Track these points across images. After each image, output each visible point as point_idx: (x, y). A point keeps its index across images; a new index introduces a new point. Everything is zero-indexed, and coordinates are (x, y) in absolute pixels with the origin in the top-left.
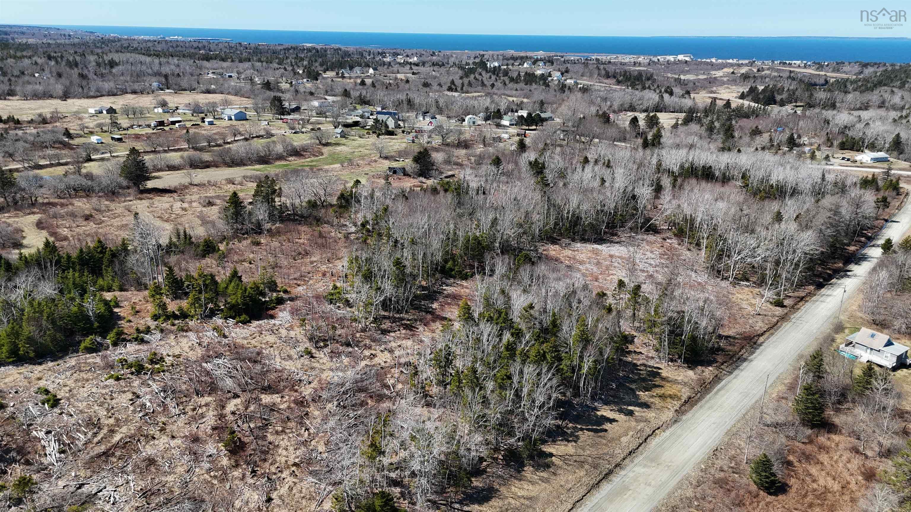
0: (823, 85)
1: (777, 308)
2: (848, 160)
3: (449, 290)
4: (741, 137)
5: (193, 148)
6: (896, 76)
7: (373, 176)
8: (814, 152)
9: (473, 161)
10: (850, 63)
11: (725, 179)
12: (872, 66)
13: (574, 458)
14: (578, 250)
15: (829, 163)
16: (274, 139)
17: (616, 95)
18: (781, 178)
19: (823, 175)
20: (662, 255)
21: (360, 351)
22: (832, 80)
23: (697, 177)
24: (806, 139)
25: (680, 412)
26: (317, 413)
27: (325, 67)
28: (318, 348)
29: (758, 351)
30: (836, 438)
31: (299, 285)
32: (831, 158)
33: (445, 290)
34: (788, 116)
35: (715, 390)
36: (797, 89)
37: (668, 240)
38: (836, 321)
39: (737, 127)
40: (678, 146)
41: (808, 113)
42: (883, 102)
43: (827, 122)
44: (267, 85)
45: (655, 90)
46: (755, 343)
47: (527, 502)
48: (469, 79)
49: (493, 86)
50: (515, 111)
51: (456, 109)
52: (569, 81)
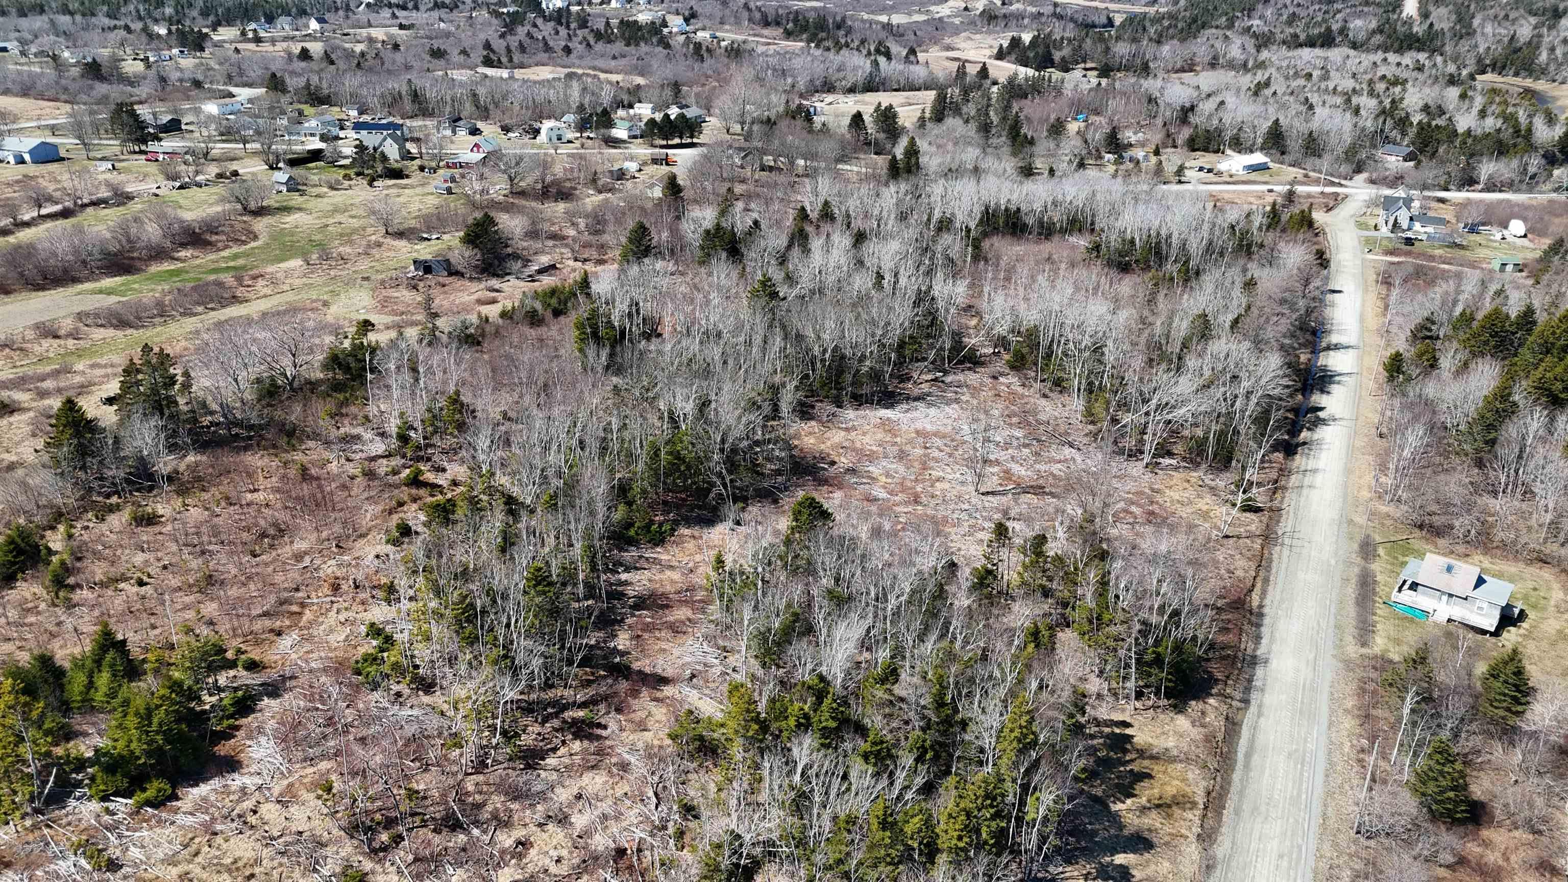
0: (1104, 26)
1: (1249, 515)
3: (637, 582)
7: (383, 282)
9: (582, 226)
11: (1046, 231)
14: (854, 428)
16: (135, 207)
17: (797, 63)
21: (486, 838)
22: (1118, 18)
24: (1129, 133)
25: (1207, 837)
27: (212, 18)
28: (374, 851)
29: (1264, 631)
31: (279, 634)
32: (1184, 170)
33: (626, 583)
35: (1240, 756)
37: (1001, 379)
39: (1025, 119)
40: (955, 172)
42: (1215, 58)
43: (1154, 100)
44: (94, 70)
45: (858, 49)
46: (1251, 612)
48: (517, 38)
49: (568, 50)
50: (631, 106)
51: (516, 107)
52: (701, 35)
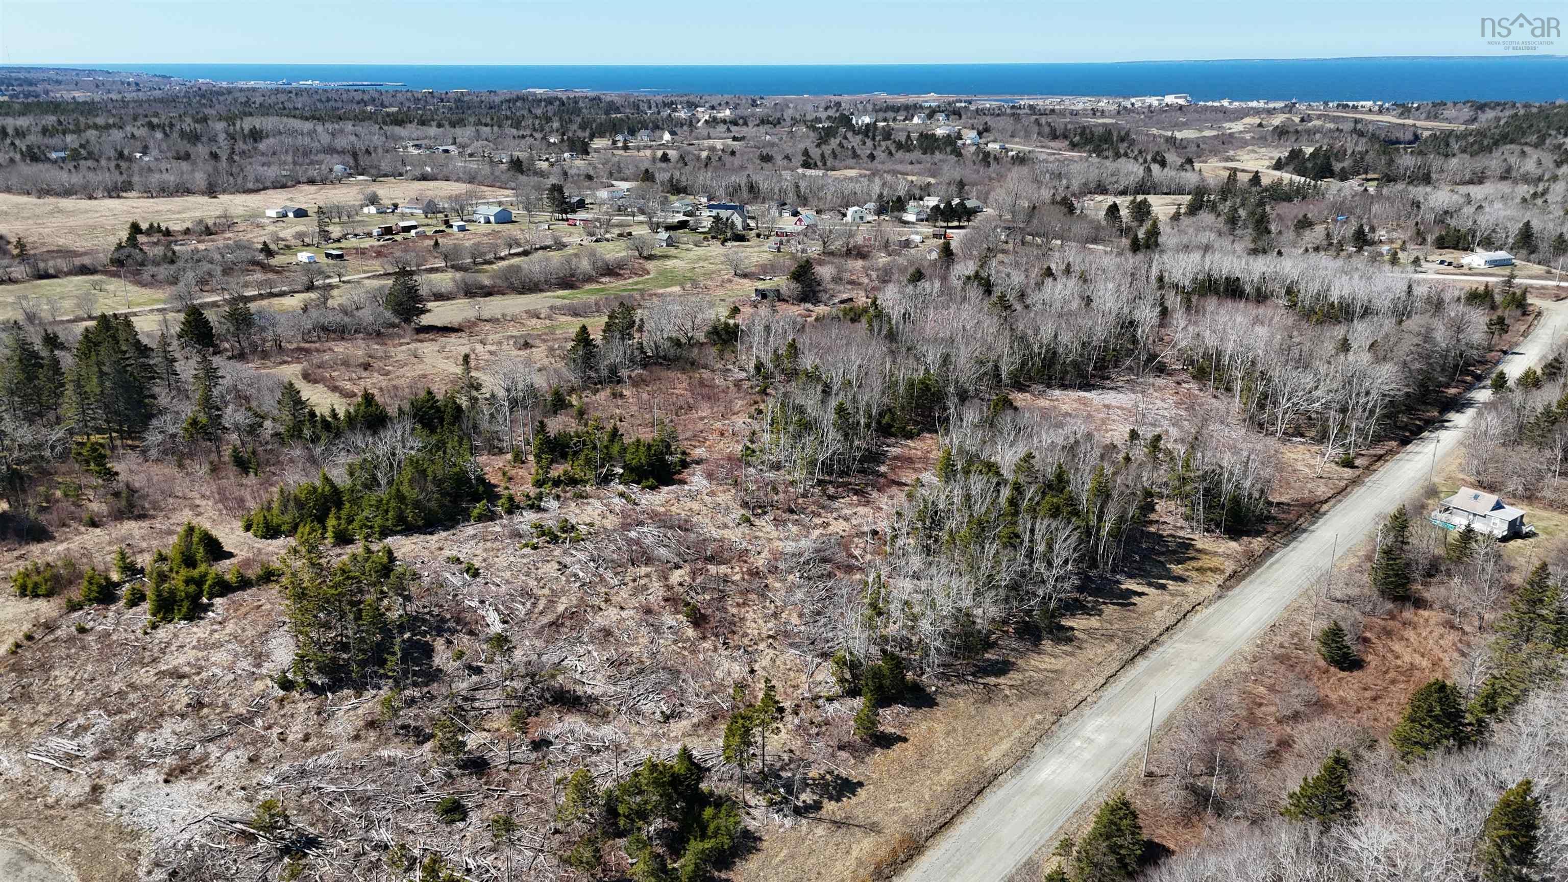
0: (1410, 143)
1: (1346, 469)
2: (1450, 264)
3: (894, 451)
4: (1280, 232)
5: (453, 267)
6: (1532, 125)
8: (1396, 253)
9: (874, 276)
10: (1455, 104)
11: (1261, 297)
12: (1493, 109)
13: (1101, 632)
14: (1057, 400)
15: (1419, 269)
17: (1074, 168)
18: (1346, 292)
19: (1410, 287)
20: (1178, 404)
21: (809, 519)
22: (1426, 134)
23: (1217, 293)
24: (1383, 232)
25: (1224, 587)
26: (778, 585)
27: (587, 130)
28: (756, 515)
29: (1321, 521)
30: (1426, 613)
31: (696, 447)
32: (1422, 262)
33: (888, 451)
34: (1353, 196)
36: (1367, 151)
37: (1184, 385)
38: (1427, 483)
39: (1274, 216)
40: (1186, 248)
41: (1385, 191)
42: (1509, 170)
43: (1417, 205)
45: (1136, 159)
46: (1317, 512)
47: (1051, 675)
48: (830, 147)
49: (872, 157)
50: (921, 199)
51: (829, 197)
52: (992, 146)
